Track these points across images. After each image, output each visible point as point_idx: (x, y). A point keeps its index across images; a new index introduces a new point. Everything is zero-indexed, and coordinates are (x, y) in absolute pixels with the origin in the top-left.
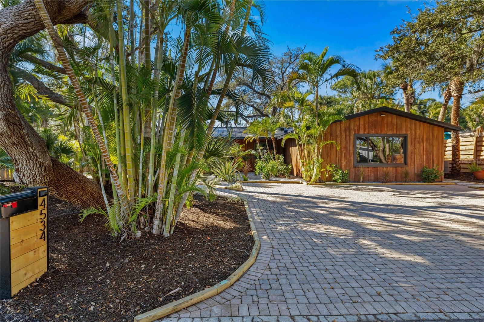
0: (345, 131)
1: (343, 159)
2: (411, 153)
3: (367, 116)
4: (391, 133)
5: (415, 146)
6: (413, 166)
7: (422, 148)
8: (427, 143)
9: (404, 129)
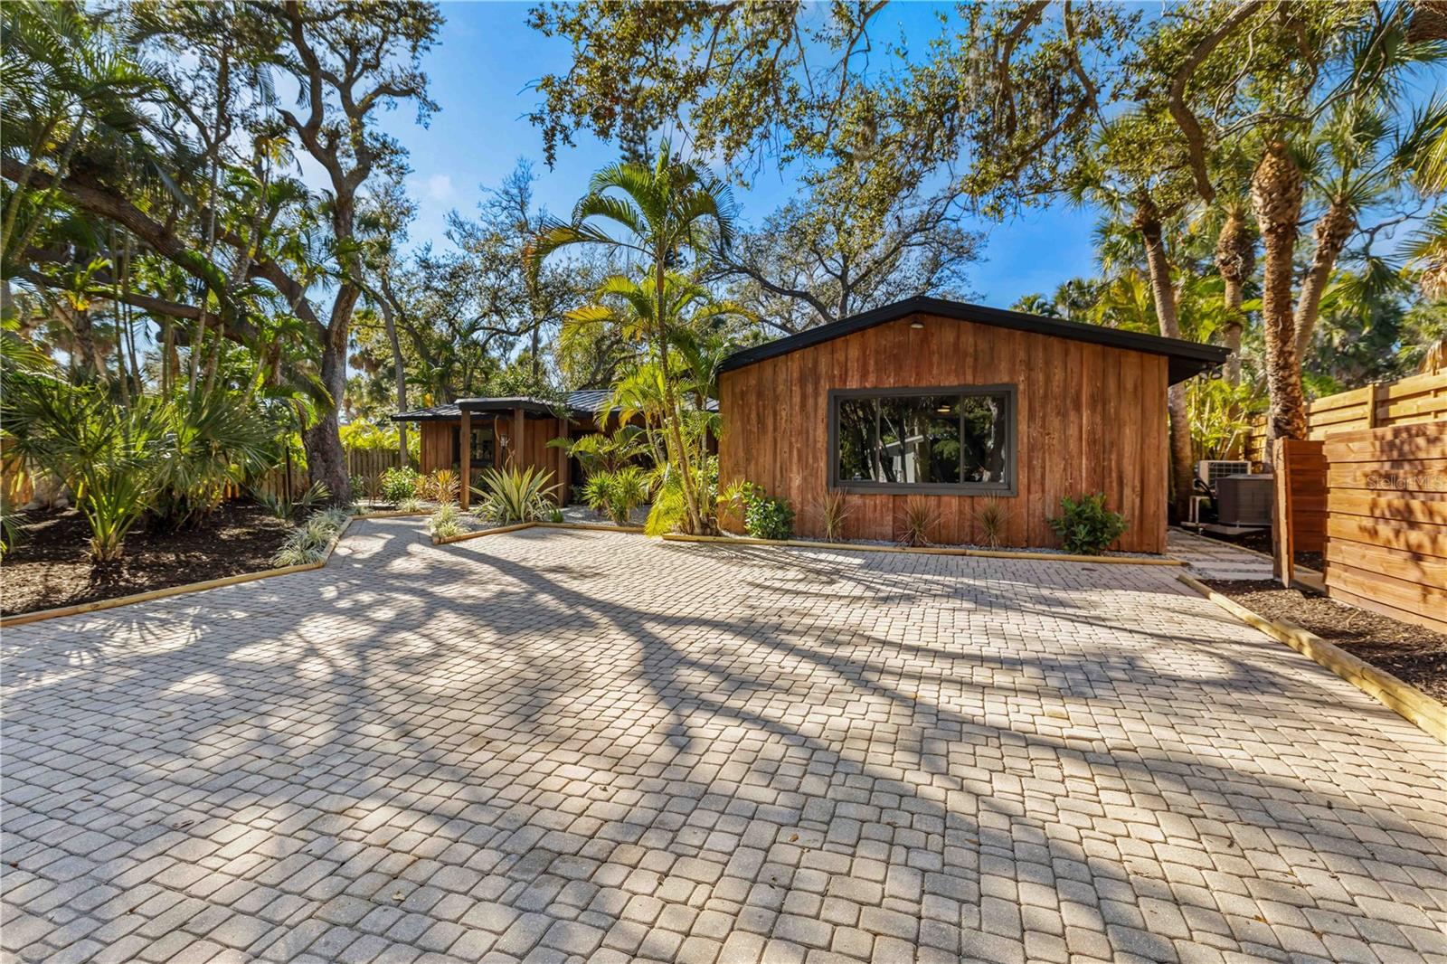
0: (802, 381)
1: (795, 468)
2: (1031, 449)
3: (871, 332)
4: (956, 383)
5: (1043, 426)
6: (1038, 495)
7: (1073, 431)
8: (1094, 411)
9: (1004, 366)
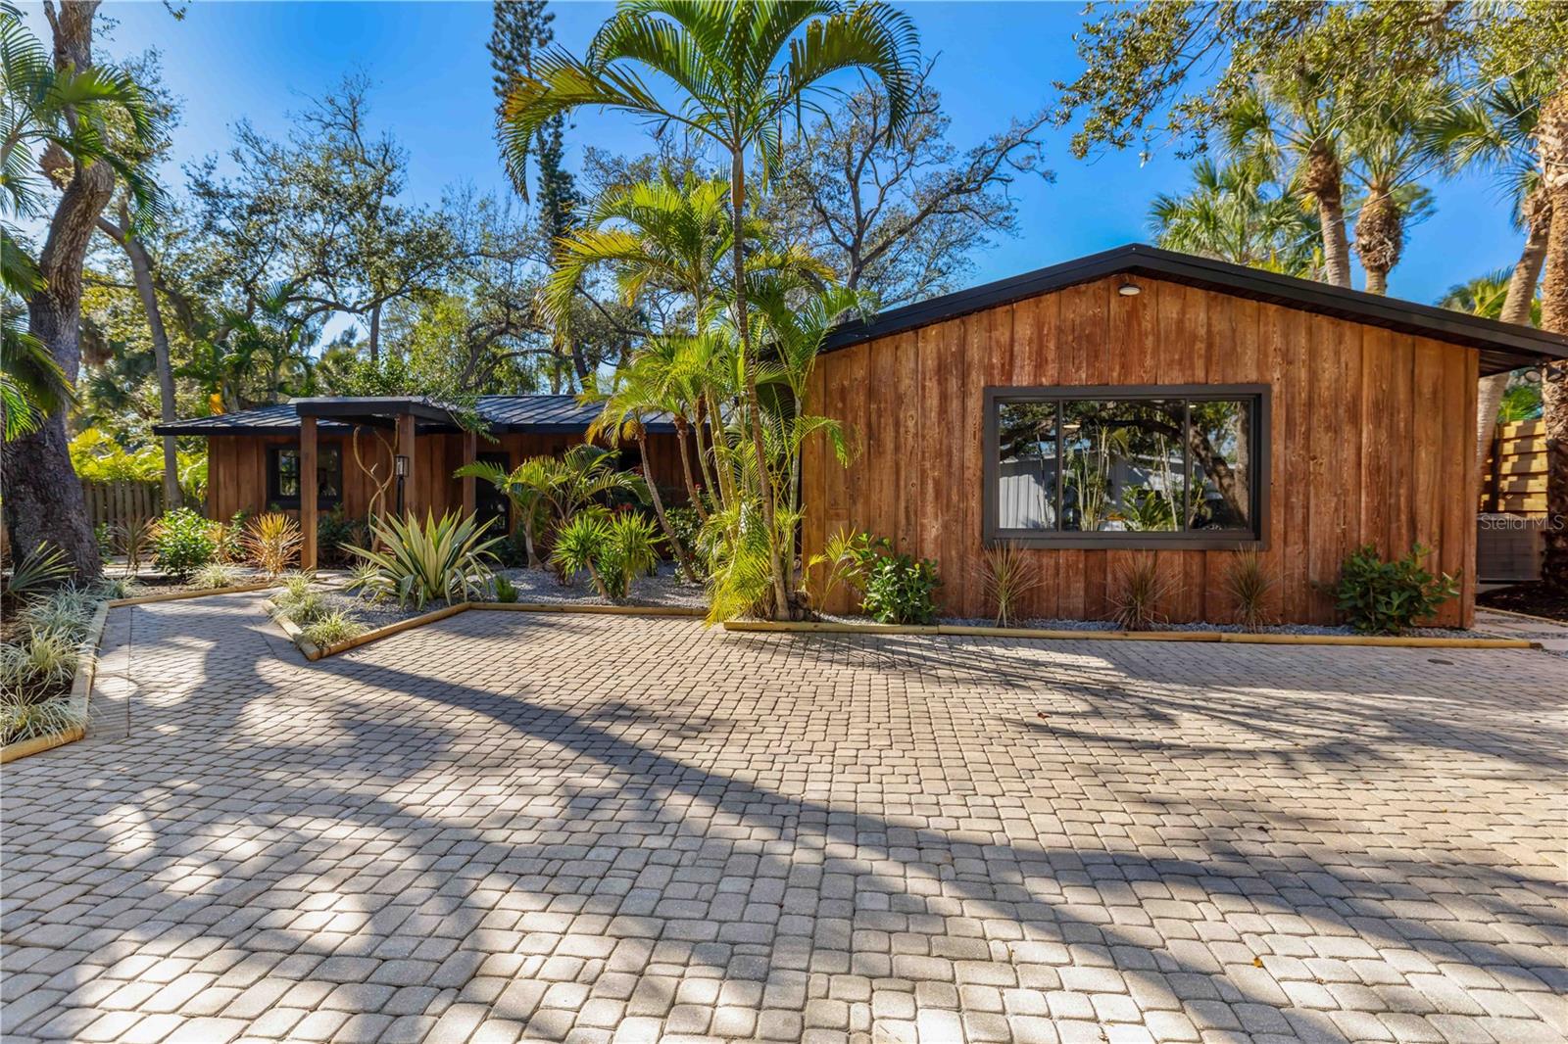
0: (942, 372)
1: (930, 509)
2: (1290, 480)
3: (1050, 299)
4: (1180, 381)
5: (1307, 447)
6: (1299, 547)
7: (1348, 453)
8: (1378, 425)
9: (1250, 357)
